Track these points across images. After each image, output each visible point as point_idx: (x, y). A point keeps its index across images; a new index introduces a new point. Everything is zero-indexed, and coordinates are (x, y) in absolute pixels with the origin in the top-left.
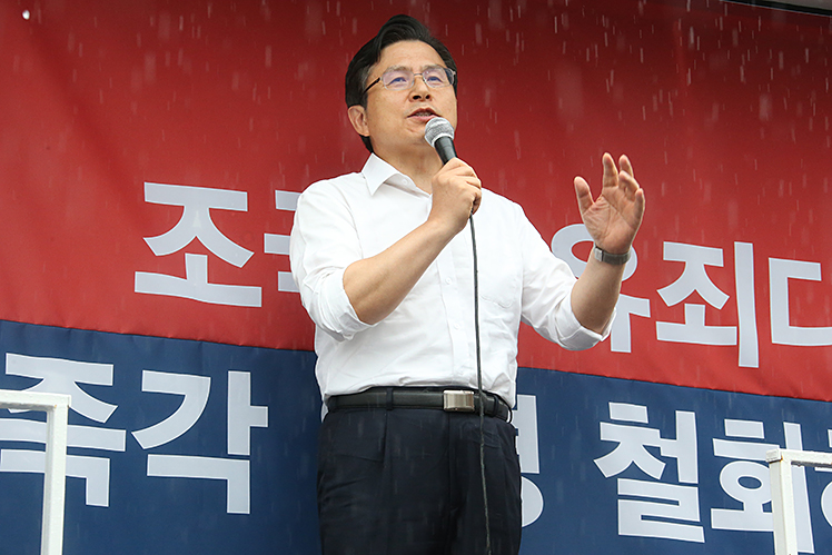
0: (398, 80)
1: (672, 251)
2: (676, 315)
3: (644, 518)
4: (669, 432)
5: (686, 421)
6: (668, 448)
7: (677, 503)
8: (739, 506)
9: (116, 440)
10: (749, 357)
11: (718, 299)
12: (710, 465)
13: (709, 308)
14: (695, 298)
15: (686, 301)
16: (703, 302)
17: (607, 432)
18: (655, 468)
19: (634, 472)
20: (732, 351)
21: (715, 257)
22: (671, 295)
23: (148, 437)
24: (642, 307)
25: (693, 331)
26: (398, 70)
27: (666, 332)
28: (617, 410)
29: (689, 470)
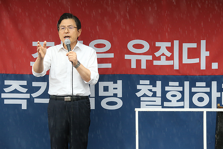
0: (63, 28)
1: (158, 44)
2: (159, 59)
3: (146, 105)
4: (155, 86)
5: (159, 83)
6: (154, 89)
7: (155, 101)
8: (171, 101)
9: (28, 96)
10: (176, 67)
11: (169, 54)
12: (164, 93)
13: (167, 57)
14: (163, 55)
15: (161, 55)
16: (165, 55)
17: (139, 87)
18: (151, 94)
19: (145, 95)
20: (172, 66)
21: (169, 44)
22: (157, 54)
23: (34, 95)
24: (150, 58)
25: (163, 62)
26: (63, 26)
27: (156, 63)
28: (141, 82)
29: (159, 94)
